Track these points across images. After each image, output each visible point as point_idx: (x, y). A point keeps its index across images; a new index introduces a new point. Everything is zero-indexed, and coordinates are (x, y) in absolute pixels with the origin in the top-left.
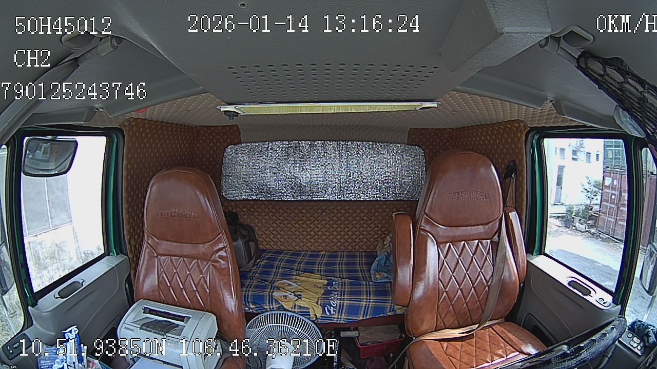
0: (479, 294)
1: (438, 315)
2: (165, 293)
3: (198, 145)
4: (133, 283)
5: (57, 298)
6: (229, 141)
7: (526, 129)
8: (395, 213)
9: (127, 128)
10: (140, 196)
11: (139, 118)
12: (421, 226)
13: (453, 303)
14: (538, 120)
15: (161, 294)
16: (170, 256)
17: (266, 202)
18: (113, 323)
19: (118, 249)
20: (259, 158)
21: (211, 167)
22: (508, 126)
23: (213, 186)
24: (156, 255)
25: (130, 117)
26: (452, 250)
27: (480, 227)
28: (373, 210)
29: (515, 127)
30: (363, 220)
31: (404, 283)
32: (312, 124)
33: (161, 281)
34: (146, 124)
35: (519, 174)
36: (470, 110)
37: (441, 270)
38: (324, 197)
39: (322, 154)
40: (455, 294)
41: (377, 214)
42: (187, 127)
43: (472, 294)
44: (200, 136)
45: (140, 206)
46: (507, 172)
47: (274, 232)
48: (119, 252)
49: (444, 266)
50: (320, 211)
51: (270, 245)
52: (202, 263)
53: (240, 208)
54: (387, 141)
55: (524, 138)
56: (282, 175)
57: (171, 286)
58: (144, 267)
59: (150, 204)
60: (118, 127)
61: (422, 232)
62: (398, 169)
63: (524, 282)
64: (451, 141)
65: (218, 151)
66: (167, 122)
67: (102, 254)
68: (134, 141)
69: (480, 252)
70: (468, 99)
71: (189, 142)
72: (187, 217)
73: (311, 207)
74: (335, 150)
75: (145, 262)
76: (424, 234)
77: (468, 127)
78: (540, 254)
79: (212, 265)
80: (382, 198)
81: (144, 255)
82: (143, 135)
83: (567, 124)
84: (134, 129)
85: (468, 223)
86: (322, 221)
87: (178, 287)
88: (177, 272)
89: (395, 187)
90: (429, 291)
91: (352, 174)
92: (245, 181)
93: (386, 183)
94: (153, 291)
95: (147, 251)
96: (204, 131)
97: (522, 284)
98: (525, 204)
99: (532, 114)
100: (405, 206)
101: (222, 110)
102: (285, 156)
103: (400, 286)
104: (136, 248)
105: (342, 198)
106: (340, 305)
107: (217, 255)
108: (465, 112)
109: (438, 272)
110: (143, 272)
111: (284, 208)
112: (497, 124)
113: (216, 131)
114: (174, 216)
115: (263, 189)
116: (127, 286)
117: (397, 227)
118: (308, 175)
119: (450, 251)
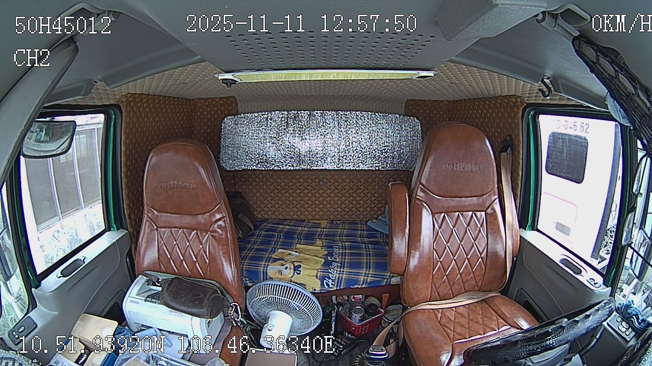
0: (473, 266)
1: (433, 284)
2: (166, 265)
3: (196, 117)
4: (134, 257)
5: (59, 277)
6: (226, 113)
7: (523, 105)
8: (391, 183)
9: (125, 104)
10: (139, 170)
11: (136, 93)
12: (416, 195)
13: (447, 274)
14: (536, 96)
15: (162, 266)
16: (170, 228)
17: (264, 172)
18: (114, 298)
19: (118, 224)
20: (258, 129)
21: (209, 138)
22: (506, 100)
23: (212, 158)
24: (155, 228)
25: (127, 92)
26: (447, 220)
27: (475, 198)
28: (370, 180)
29: (512, 102)
30: (360, 189)
31: (400, 251)
32: (309, 94)
33: (161, 254)
34: (144, 99)
35: (514, 150)
36: (468, 82)
37: (435, 240)
38: (323, 166)
39: (321, 124)
40: (449, 264)
41: (373, 184)
42: (184, 100)
43: (467, 265)
44: (197, 108)
45: (139, 180)
46: (503, 147)
47: (272, 202)
48: (120, 227)
49: (438, 236)
50: (317, 180)
51: (268, 215)
52: (201, 234)
53: (238, 178)
54: (385, 112)
55: (521, 114)
56: (281, 145)
57: (171, 258)
58: (144, 240)
59: (149, 177)
60: (116, 103)
61: (417, 202)
62: (396, 139)
63: (517, 256)
64: (447, 113)
65: (216, 122)
66: (165, 96)
67: (103, 231)
68: (131, 115)
69: (474, 224)
70: (465, 72)
71: (187, 114)
72: (186, 189)
73: (308, 176)
74: (334, 120)
75: (146, 236)
76: (419, 203)
77: (465, 100)
78: (533, 229)
79: (212, 236)
80: (380, 168)
81: (145, 228)
82: (141, 109)
83: (564, 102)
84: (132, 104)
85: (462, 195)
86: (319, 190)
87: (178, 258)
88: (177, 244)
89: (393, 157)
90: (425, 260)
91: (351, 144)
92: (245, 152)
93: (384, 152)
94: (154, 264)
95: (147, 225)
96: (201, 103)
97: (515, 259)
98: (520, 178)
99: (530, 90)
100: (402, 176)
101: (219, 79)
102: (284, 126)
103: (396, 255)
104: (136, 222)
105: (342, 168)
106: (339, 279)
107: (216, 226)
108: (462, 85)
109: (432, 242)
110: (144, 246)
111: (282, 177)
112: (494, 98)
113: (214, 103)
114: (174, 188)
115: (262, 159)
116: (128, 260)
117: (393, 196)
118: (308, 145)
119: (445, 221)
